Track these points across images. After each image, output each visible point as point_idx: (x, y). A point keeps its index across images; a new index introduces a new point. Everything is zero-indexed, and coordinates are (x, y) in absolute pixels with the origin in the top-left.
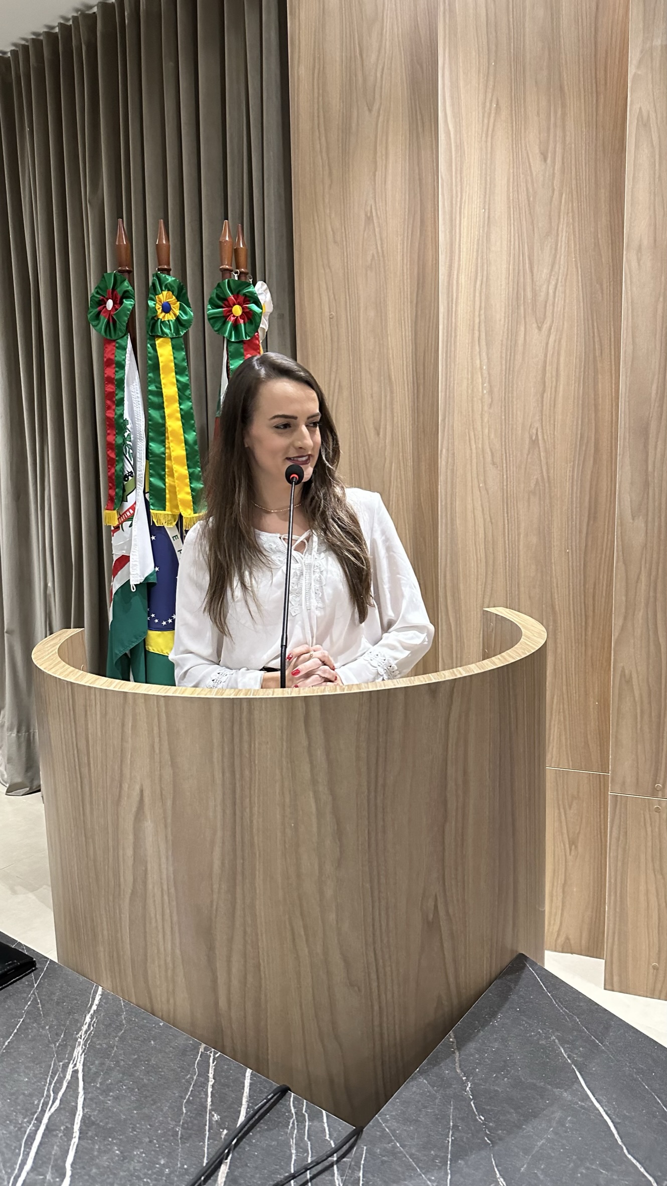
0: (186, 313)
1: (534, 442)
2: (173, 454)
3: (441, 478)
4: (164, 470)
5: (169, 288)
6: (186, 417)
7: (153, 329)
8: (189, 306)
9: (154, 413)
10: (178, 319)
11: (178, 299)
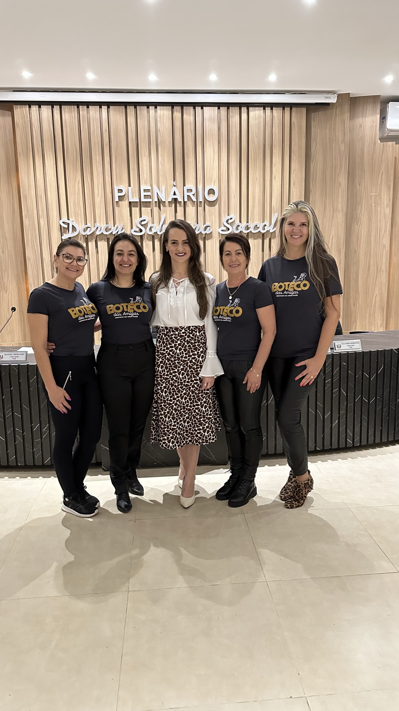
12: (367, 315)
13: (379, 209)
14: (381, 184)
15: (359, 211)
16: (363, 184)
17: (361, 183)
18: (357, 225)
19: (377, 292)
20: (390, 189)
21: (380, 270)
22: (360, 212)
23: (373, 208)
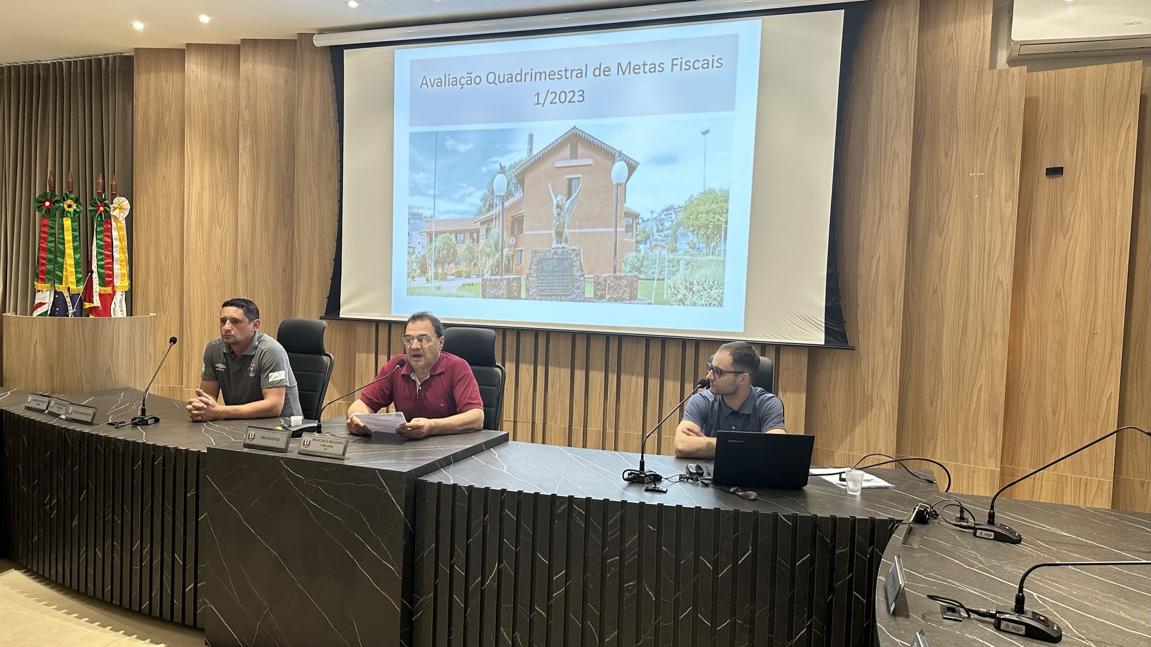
0: (79, 208)
1: (218, 267)
2: (67, 263)
3: (185, 279)
4: (63, 269)
5: (71, 199)
6: (75, 249)
7: (63, 214)
8: (80, 205)
9: (61, 247)
10: (75, 210)
11: (75, 203)
12: (960, 427)
13: (988, 204)
14: (994, 153)
15: (945, 209)
16: (954, 154)
17: (950, 152)
18: (940, 236)
19: (982, 380)
20: (1014, 163)
21: (991, 334)
22: (947, 211)
23: (976, 203)
